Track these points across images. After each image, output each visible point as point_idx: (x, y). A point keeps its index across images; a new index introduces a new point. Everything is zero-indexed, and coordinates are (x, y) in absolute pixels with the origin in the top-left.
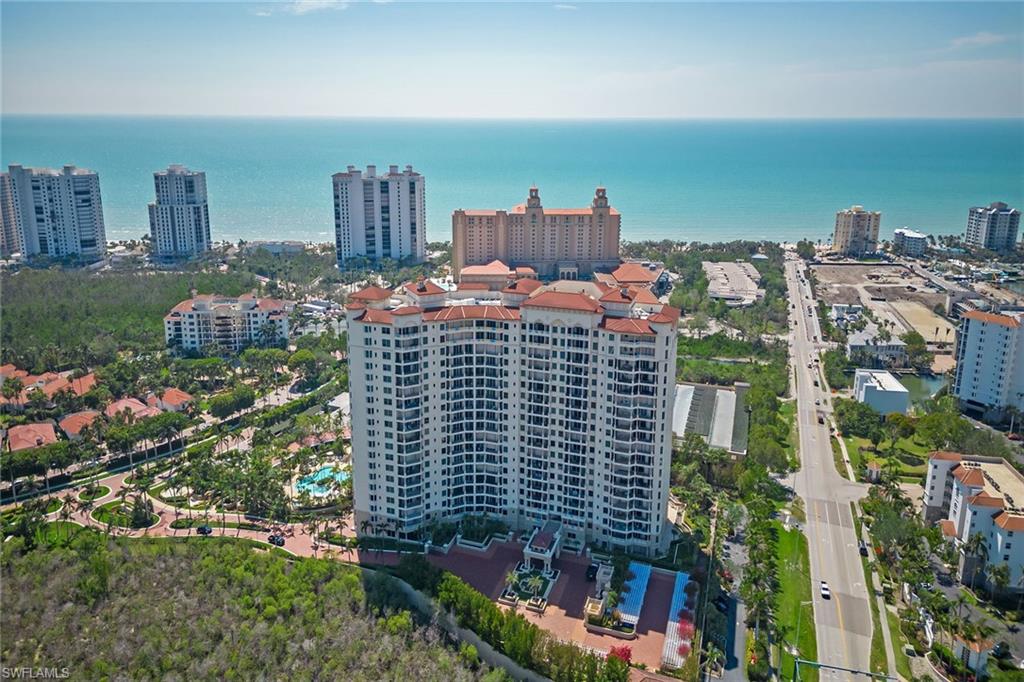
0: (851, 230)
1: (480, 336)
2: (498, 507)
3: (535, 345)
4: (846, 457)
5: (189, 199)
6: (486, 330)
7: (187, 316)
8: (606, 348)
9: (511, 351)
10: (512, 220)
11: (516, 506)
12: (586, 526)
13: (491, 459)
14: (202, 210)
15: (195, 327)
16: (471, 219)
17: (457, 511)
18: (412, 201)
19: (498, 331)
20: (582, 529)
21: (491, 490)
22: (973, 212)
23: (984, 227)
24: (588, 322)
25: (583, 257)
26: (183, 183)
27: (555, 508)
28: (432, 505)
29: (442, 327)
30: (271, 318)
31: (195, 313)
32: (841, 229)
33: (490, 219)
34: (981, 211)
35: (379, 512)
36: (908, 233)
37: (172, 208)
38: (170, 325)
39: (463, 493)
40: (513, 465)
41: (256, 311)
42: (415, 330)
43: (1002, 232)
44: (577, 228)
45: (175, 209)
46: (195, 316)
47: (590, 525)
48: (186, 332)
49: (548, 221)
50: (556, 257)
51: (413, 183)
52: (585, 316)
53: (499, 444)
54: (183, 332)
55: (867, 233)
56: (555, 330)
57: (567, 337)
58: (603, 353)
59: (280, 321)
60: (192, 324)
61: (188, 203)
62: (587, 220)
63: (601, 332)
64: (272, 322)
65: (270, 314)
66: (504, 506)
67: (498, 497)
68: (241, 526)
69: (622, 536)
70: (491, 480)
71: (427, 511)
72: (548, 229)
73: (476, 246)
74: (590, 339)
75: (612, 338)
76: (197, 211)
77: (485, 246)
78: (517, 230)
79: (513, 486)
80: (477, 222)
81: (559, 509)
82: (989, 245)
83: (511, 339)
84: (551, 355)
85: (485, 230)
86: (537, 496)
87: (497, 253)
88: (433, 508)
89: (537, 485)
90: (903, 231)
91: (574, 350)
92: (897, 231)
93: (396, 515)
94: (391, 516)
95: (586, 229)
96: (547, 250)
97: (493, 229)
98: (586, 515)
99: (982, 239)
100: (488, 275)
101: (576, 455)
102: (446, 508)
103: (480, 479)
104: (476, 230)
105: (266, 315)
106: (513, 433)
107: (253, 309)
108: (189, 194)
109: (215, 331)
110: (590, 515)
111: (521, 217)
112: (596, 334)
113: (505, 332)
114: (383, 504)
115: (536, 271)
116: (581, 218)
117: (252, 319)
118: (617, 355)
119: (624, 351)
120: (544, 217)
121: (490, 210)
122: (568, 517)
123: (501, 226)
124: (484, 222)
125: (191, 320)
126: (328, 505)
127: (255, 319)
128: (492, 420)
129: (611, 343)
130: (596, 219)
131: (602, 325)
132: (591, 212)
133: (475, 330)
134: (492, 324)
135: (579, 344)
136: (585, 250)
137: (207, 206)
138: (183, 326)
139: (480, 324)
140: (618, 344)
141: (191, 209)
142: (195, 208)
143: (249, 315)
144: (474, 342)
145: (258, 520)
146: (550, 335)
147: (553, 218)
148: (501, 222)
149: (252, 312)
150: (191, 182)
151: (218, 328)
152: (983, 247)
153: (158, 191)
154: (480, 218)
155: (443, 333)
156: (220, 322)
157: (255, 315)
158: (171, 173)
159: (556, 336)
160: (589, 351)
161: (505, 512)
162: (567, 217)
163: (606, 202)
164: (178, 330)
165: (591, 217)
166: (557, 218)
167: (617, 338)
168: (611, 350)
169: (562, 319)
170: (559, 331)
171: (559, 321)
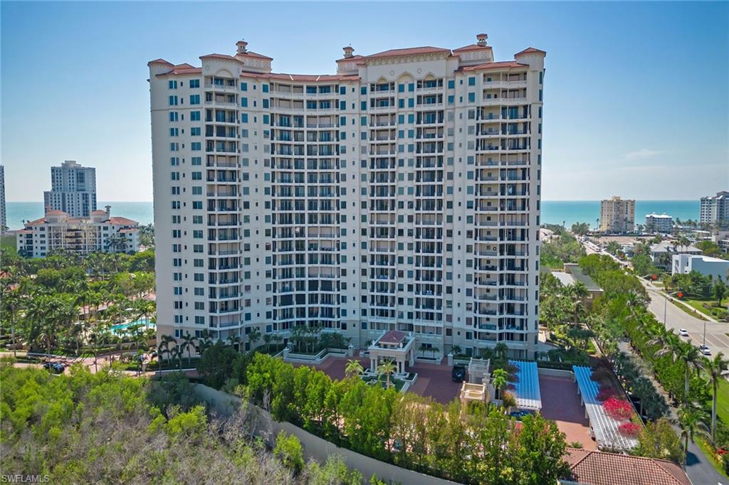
0: (614, 213)
1: (312, 105)
2: (336, 319)
3: (377, 110)
4: (693, 309)
5: (80, 188)
6: (318, 97)
7: (38, 229)
8: (465, 97)
9: (348, 121)
11: (357, 317)
12: (444, 332)
13: (326, 259)
14: (90, 196)
15: (46, 239)
17: (285, 326)
19: (332, 96)
20: (440, 338)
21: (327, 299)
23: (714, 211)
24: (442, 71)
26: (75, 174)
27: (406, 315)
28: (253, 316)
29: (265, 89)
30: (122, 231)
31: (46, 226)
34: (710, 198)
35: (185, 323)
36: (657, 216)
37: (63, 195)
38: (22, 239)
39: (291, 303)
40: (352, 265)
41: (107, 224)
42: (231, 82)
45: (67, 195)
46: (46, 229)
47: (449, 332)
48: (36, 245)
53: (336, 238)
54: (34, 245)
55: (626, 216)
56: (401, 89)
57: (417, 92)
58: (462, 105)
59: (131, 234)
60: (43, 236)
61: (78, 190)
63: (458, 79)
64: (123, 234)
65: (121, 228)
66: (342, 319)
67: (335, 306)
69: (492, 337)
70: (327, 286)
71: (247, 323)
74: (444, 91)
75: (472, 82)
76: (85, 197)
79: (353, 292)
81: (410, 315)
83: (348, 106)
84: (397, 119)
86: (384, 301)
88: (254, 321)
89: (383, 287)
90: (653, 215)
91: (424, 108)
92: (649, 215)
93: (206, 325)
94: (201, 327)
98: (444, 318)
102: (271, 321)
103: (313, 285)
105: (117, 228)
106: (352, 225)
107: (104, 222)
108: (80, 184)
109: (65, 243)
110: (449, 318)
112: (452, 85)
113: (341, 98)
114: (190, 312)
117: (103, 232)
118: (481, 101)
119: (488, 94)
125: (42, 233)
127: (106, 232)
128: (327, 211)
129: (471, 89)
131: (459, 71)
133: (306, 96)
134: (325, 89)
135: (431, 99)
137: (95, 195)
138: (34, 239)
139: (312, 90)
140: (481, 85)
141: (80, 195)
142: (83, 194)
143: (100, 227)
144: (305, 112)
146: (395, 95)
149: (102, 225)
150: (82, 174)
151: (69, 240)
153: (53, 181)
155: (267, 96)
156: (69, 234)
157: (106, 228)
158: (66, 165)
159: (402, 96)
160: (444, 106)
161: (344, 327)
164: (30, 242)
167: (480, 78)
168: (472, 97)
169: (409, 71)
170: (406, 88)
171: (406, 75)
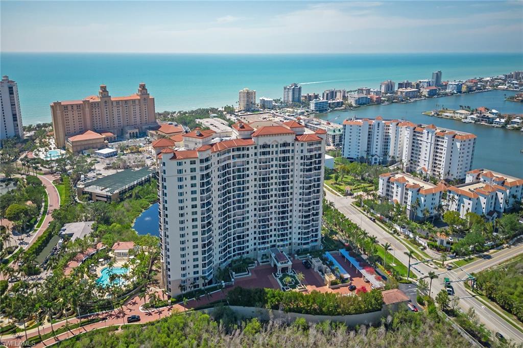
0: (246, 99)
1: (234, 157)
2: (244, 251)
3: (262, 157)
6: (237, 153)
8: (299, 151)
9: (250, 162)
10: (93, 105)
11: (253, 247)
12: (288, 245)
13: (239, 226)
16: (66, 107)
17: (225, 261)
18: (12, 99)
20: (287, 247)
21: (240, 243)
22: (285, 88)
23: (291, 94)
24: (290, 139)
25: (137, 123)
27: (273, 241)
28: (214, 261)
29: (218, 156)
32: (242, 99)
33: (78, 106)
34: (288, 87)
35: (188, 276)
36: (266, 99)
40: (251, 225)
43: (296, 96)
44: (132, 107)
47: (291, 244)
49: (115, 104)
50: (122, 125)
51: (12, 88)
52: (289, 136)
53: (245, 215)
55: (252, 100)
56: (273, 146)
57: (279, 149)
58: (298, 154)
62: (137, 102)
63: (297, 143)
66: (247, 249)
67: (244, 245)
68: (82, 325)
69: (308, 243)
70: (240, 237)
71: (213, 266)
72: (115, 109)
73: (71, 123)
74: (291, 148)
75: (302, 145)
77: (77, 124)
78: (96, 111)
79: (251, 237)
80: (70, 108)
81: (275, 241)
82: (293, 101)
83: (250, 156)
84: (270, 160)
85: (76, 113)
86: (264, 238)
87: (85, 126)
88: (215, 263)
89: (264, 232)
90: (264, 98)
91: (283, 155)
92: (261, 98)
93: (200, 274)
94: (196, 276)
95: (137, 107)
96: (116, 122)
97: (81, 112)
98: (289, 239)
99: (291, 99)
100: (86, 140)
101: (284, 210)
102: (220, 261)
103: (234, 239)
104: (70, 113)
106: (251, 208)
110: (291, 238)
111: (98, 103)
112: (293, 145)
113: (247, 152)
114: (191, 270)
115: (114, 134)
116: (134, 101)
118: (305, 153)
119: (309, 150)
120: (112, 102)
121: (79, 100)
122: (281, 243)
123: (87, 110)
124: (75, 108)
126: (135, 288)
128: (241, 204)
129: (302, 148)
130: (142, 101)
131: (296, 140)
132: (139, 98)
133: (232, 154)
134: (239, 149)
135: (285, 152)
136: (138, 119)
139: (234, 150)
140: (306, 147)
144: (232, 161)
145: (90, 316)
146: (271, 150)
147: (118, 102)
148: (87, 106)
152: (291, 102)
154: (72, 106)
155: (219, 159)
159: (273, 149)
160: (290, 155)
161: (248, 252)
162: (126, 101)
163: (147, 91)
165: (139, 100)
166: (120, 102)
167: (306, 144)
168: (302, 151)
169: (277, 140)
170: (275, 146)
171: (275, 141)
